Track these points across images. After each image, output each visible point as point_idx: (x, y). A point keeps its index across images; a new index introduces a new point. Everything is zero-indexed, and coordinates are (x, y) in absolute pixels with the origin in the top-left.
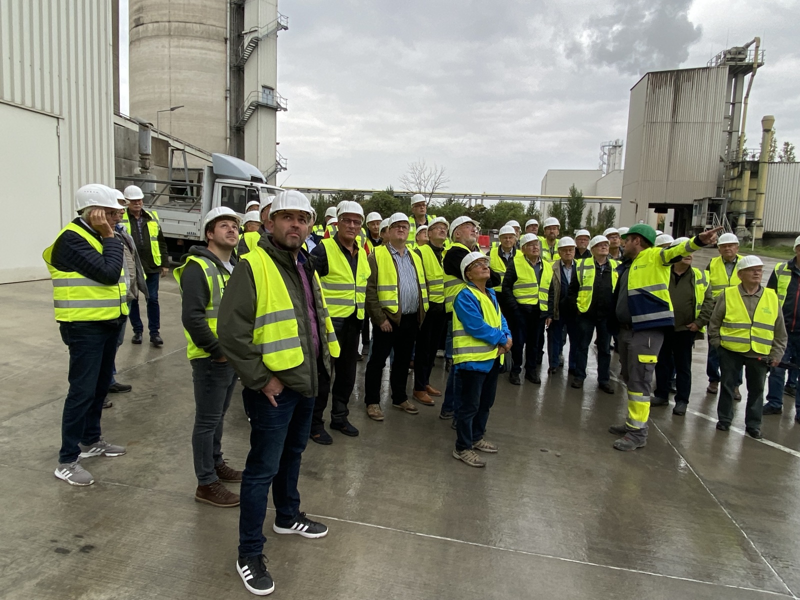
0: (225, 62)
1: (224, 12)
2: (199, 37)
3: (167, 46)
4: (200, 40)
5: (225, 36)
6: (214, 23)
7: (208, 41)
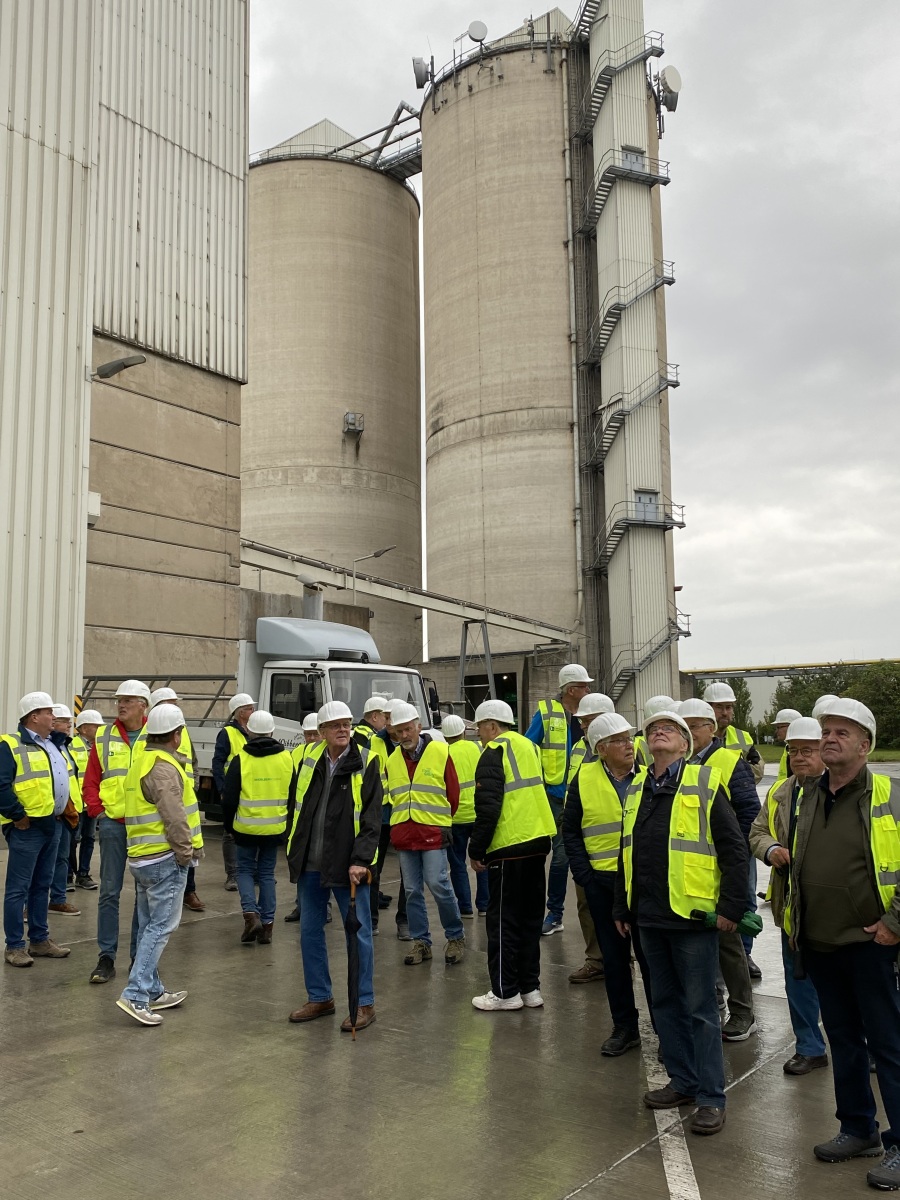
0: (570, 462)
1: (567, 383)
2: (528, 431)
3: (478, 455)
4: (529, 435)
5: (569, 420)
6: (551, 403)
7: (541, 435)
